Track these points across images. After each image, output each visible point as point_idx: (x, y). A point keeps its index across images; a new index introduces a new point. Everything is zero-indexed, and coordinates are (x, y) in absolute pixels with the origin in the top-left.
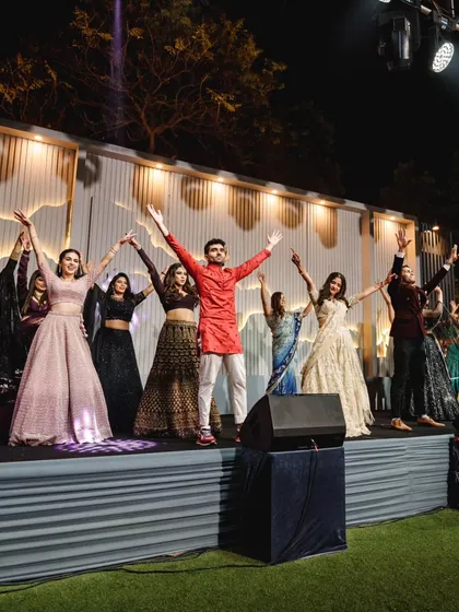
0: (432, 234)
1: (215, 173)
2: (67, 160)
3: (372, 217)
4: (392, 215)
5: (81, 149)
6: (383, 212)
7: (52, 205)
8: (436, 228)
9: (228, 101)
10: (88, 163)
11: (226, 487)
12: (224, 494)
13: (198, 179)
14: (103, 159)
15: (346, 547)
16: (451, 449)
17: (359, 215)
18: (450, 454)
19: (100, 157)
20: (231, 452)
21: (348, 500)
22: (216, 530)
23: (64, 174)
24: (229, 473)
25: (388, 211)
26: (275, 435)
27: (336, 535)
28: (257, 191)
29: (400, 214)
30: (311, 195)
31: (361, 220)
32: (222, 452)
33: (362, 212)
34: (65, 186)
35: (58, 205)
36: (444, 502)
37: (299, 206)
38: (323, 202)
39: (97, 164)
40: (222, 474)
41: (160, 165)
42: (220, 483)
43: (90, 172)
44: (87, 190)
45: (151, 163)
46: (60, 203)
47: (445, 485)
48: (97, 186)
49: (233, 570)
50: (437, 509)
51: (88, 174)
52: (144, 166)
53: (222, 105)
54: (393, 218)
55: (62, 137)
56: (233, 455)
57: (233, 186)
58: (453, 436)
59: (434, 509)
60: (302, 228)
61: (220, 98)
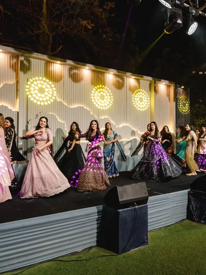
0: (181, 90)
1: (85, 65)
2: (15, 60)
3: (155, 83)
4: (164, 82)
5: (21, 56)
6: (160, 81)
7: (9, 83)
8: (183, 87)
9: (88, 23)
10: (25, 62)
11: (99, 221)
12: (98, 225)
13: (76, 68)
14: (32, 60)
15: (148, 244)
16: (188, 196)
17: (149, 82)
18: (188, 198)
19: (30, 59)
20: (101, 207)
21: (149, 221)
22: (95, 239)
23: (14, 67)
24: (100, 216)
25: (162, 80)
26: (120, 203)
27: (144, 239)
28: (104, 73)
29: (167, 81)
30: (128, 74)
31: (150, 84)
32: (97, 208)
33: (151, 81)
34: (14, 74)
35: (12, 83)
36: (185, 217)
37: (123, 79)
38: (133, 77)
39: (29, 62)
40: (97, 217)
41: (59, 62)
42: (97, 221)
43: (26, 66)
44: (25, 75)
45: (55, 61)
46: (13, 82)
47: (186, 210)
48: (30, 73)
49: (104, 258)
50: (183, 220)
51: (25, 67)
52: (52, 63)
53: (85, 25)
54: (164, 83)
55: (12, 50)
56: (102, 208)
57: (93, 71)
58: (189, 190)
59: (181, 221)
60: (124, 89)
61: (85, 22)
